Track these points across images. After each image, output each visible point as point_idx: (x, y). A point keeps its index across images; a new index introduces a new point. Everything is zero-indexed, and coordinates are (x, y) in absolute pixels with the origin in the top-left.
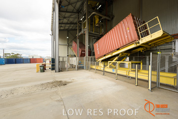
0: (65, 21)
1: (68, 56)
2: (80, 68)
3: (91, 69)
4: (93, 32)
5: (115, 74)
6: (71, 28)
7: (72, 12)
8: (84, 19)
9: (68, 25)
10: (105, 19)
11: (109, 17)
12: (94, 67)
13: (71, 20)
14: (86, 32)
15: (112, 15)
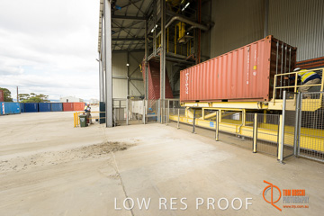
0: (123, 34)
1: (128, 98)
2: (151, 119)
3: (171, 121)
4: (175, 55)
5: (215, 131)
6: (133, 46)
7: (136, 18)
8: (158, 30)
9: (129, 42)
10: (197, 29)
11: (205, 25)
12: (176, 118)
13: (134, 31)
14: (161, 54)
15: (210, 21)
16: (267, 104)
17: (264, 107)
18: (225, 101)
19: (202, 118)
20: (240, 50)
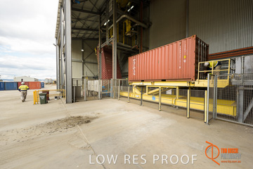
0: (79, 24)
1: (83, 78)
4: (123, 44)
6: (87, 36)
7: (91, 12)
8: (110, 24)
9: (84, 32)
10: (140, 26)
11: (146, 24)
12: (125, 94)
13: (89, 23)
14: (113, 43)
15: (149, 21)
16: (194, 83)
17: (192, 85)
18: (164, 80)
19: (147, 94)
20: (175, 44)
